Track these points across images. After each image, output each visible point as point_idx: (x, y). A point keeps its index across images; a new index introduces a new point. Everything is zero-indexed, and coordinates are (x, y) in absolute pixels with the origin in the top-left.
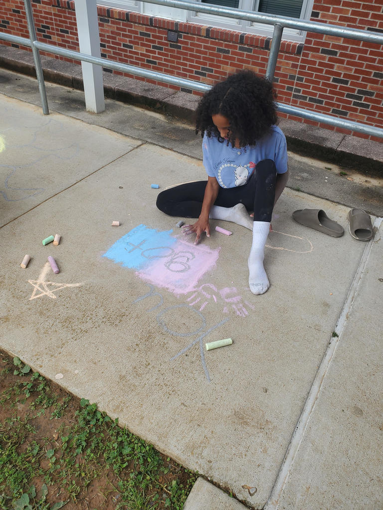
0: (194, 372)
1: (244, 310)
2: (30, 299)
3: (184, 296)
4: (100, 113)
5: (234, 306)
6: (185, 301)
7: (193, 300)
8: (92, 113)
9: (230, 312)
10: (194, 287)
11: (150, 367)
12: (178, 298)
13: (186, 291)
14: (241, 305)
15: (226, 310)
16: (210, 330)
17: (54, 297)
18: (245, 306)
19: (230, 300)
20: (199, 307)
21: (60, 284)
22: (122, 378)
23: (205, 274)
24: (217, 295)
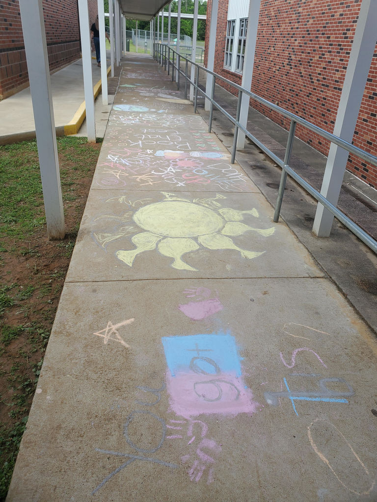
0: (94, 475)
1: (200, 474)
2: (94, 334)
3: (173, 415)
4: (320, 237)
5: (196, 463)
6: (168, 419)
7: (175, 425)
8: (313, 234)
9: (186, 463)
10: (191, 416)
11: (80, 439)
12: (167, 412)
13: (179, 413)
14: (203, 468)
15: (185, 458)
16: (150, 459)
17: (105, 343)
18: (206, 473)
19: (201, 454)
20: (171, 434)
21: (119, 337)
22: (59, 427)
23: (214, 414)
24: (199, 439)
